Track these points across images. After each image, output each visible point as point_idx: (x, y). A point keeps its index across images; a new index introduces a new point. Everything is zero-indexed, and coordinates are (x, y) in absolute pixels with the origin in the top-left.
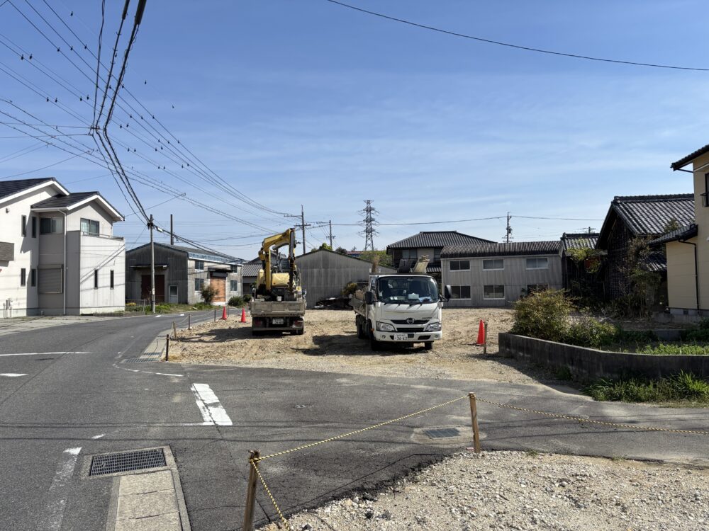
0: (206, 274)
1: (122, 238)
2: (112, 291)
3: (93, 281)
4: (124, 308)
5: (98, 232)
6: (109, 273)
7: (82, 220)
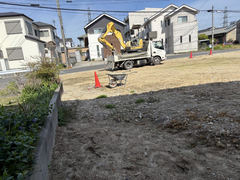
1: (196, 21)
2: (190, 43)
3: (180, 40)
4: (197, 49)
5: (187, 20)
6: (188, 37)
7: (179, 17)
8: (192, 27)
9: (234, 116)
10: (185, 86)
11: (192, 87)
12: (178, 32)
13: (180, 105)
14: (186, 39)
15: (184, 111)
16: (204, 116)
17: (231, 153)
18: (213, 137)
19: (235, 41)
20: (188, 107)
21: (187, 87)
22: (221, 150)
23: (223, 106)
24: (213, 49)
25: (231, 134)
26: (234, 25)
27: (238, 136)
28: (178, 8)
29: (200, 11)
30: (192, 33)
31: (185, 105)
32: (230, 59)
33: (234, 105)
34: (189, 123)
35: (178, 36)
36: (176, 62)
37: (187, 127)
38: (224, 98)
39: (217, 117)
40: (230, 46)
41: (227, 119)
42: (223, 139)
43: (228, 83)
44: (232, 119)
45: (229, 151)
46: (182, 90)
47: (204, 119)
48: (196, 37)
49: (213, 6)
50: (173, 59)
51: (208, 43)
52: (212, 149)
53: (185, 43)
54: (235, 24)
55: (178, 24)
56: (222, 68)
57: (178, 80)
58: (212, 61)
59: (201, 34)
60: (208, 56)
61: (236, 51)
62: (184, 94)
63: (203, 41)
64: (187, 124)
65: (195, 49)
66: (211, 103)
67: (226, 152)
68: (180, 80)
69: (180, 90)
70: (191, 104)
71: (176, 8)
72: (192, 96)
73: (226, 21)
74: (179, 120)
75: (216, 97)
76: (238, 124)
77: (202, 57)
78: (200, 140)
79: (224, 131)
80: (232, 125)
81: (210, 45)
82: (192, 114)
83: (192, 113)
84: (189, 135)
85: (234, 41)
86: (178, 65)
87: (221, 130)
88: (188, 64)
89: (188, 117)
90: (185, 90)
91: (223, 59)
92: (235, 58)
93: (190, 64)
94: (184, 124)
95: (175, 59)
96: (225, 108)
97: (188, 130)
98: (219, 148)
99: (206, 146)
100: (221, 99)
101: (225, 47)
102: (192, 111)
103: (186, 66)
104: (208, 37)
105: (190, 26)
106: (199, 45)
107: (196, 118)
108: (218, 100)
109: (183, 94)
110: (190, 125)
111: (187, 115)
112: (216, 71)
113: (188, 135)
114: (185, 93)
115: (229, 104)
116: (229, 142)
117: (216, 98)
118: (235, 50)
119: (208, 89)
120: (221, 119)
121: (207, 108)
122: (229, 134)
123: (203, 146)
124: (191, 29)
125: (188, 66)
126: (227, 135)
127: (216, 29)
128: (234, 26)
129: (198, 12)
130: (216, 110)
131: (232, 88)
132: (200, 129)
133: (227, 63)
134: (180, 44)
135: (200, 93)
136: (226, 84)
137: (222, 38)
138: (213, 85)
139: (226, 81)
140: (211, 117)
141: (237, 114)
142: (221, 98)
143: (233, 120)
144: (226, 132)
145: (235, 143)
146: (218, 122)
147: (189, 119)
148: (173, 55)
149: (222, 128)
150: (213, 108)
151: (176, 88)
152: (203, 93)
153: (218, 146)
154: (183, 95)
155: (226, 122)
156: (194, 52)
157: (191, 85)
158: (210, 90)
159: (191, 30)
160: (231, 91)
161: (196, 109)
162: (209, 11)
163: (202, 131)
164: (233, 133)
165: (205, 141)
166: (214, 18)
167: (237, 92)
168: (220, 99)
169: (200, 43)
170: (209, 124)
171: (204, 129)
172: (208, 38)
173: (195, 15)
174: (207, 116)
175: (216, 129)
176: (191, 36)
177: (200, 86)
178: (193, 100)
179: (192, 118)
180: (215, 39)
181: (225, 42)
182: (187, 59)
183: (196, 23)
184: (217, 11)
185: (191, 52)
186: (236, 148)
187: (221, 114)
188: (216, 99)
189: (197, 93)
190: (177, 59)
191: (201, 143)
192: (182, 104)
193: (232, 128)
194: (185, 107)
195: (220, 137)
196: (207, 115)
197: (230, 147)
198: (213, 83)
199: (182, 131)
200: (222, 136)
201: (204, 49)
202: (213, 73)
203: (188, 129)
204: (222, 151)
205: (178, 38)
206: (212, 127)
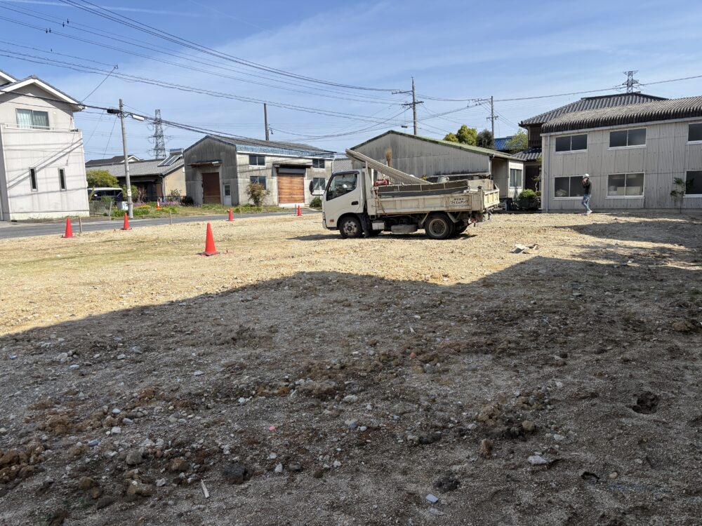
0: (270, 171)
1: (77, 131)
2: (64, 194)
3: (28, 182)
4: (88, 213)
5: (48, 124)
6: (57, 174)
7: (19, 111)
8: (66, 146)
9: (177, 395)
10: (41, 325)
11: (66, 327)
12: (19, 154)
13: (18, 392)
14: (48, 179)
15: (32, 409)
16: (98, 412)
17: (166, 505)
18: (121, 471)
19: (186, 197)
20: (46, 395)
21: (49, 328)
22: (140, 504)
23: (150, 372)
24: (131, 215)
25: (167, 448)
26: (179, 158)
27: (184, 447)
28: (15, 83)
29: (84, 106)
30: (67, 165)
31: (37, 389)
32: (173, 242)
33: (177, 365)
34: (46, 448)
35: (21, 167)
36: (16, 249)
37: (41, 461)
38: (155, 349)
39: (134, 407)
40: (173, 210)
41: (158, 407)
42: (147, 469)
43: (165, 305)
44: (171, 405)
45: (160, 499)
46: (29, 341)
47: (94, 422)
48: (80, 176)
49: (120, 100)
50: (7, 240)
51: (119, 197)
52: (114, 512)
53: (48, 192)
54: (182, 155)
55: (17, 131)
56: (153, 267)
57: (21, 307)
58: (129, 248)
59: (96, 169)
60: (119, 234)
61: (188, 223)
62: (35, 354)
63: (103, 191)
64: (38, 454)
65: (82, 212)
66: (118, 368)
67: (153, 506)
68: (24, 309)
69: (23, 340)
70: (58, 383)
71: (8, 83)
72: (63, 356)
73: (160, 146)
74: (11, 447)
75: (134, 348)
76: (185, 414)
77: (103, 234)
78: (80, 495)
79: (148, 443)
80: (171, 421)
81: (123, 202)
82: (58, 414)
83: (58, 411)
84: (46, 489)
85: (182, 198)
86: (21, 260)
87: (142, 445)
88: (59, 256)
89: (44, 429)
90: (39, 340)
91: (157, 242)
92: (185, 241)
93: (65, 256)
94: (29, 456)
95: (11, 239)
96: (156, 376)
97: (41, 473)
98: (136, 500)
99: (98, 509)
100: (146, 353)
101: (163, 211)
102: (59, 404)
103: (49, 263)
104: (117, 181)
105: (59, 144)
106: (93, 199)
107: (70, 425)
108: (139, 358)
109: (33, 355)
110: (49, 455)
111: (39, 424)
112: (137, 274)
113: (41, 490)
114: (40, 350)
115: (165, 363)
116: (161, 471)
117: (133, 352)
118: (186, 219)
119: (113, 328)
120: (144, 409)
121: (107, 386)
122: (162, 450)
123: (89, 511)
124: (62, 151)
125: (56, 263)
126: (158, 452)
127: (137, 162)
128: (179, 161)
129: (81, 107)
130: (133, 386)
131: (174, 319)
132: (79, 458)
133: (166, 253)
134: (30, 192)
135: (87, 342)
136: (161, 309)
137: (154, 186)
138: (127, 315)
139: (162, 300)
140: (116, 410)
141: (183, 386)
142: (147, 350)
143: (174, 406)
144: (154, 447)
145: (178, 471)
146: (136, 420)
147: (46, 434)
148: (8, 225)
149: (145, 435)
150: (123, 383)
151: (9, 335)
152: (99, 343)
153: (133, 495)
154: (32, 358)
155: (156, 415)
156: (78, 219)
157: (62, 321)
158: (119, 331)
159: (64, 155)
160: (173, 326)
161: (72, 398)
162: (110, 111)
163: (89, 463)
164: (172, 442)
165: (96, 493)
166: (126, 131)
167: (185, 327)
168: (145, 351)
169: (96, 195)
170: (110, 435)
171: (94, 455)
172: (118, 183)
173: (72, 115)
174: (106, 410)
175: (129, 445)
176: (66, 173)
177: (92, 322)
178: (65, 369)
179: (58, 430)
180: (135, 187)
181: (163, 197)
182: (54, 239)
183: (77, 137)
184: (134, 116)
185: (68, 220)
186: (179, 484)
187: (144, 397)
188: (133, 356)
189: (80, 345)
190: (21, 238)
191: (83, 502)
192: (28, 387)
193: (171, 430)
194: (36, 396)
195: (139, 464)
196: (106, 407)
197: (164, 485)
198: (129, 310)
199: (21, 484)
200: (145, 460)
201: (106, 211)
202: (128, 282)
203: (43, 470)
204: (144, 507)
205: (22, 172)
206: (116, 443)
